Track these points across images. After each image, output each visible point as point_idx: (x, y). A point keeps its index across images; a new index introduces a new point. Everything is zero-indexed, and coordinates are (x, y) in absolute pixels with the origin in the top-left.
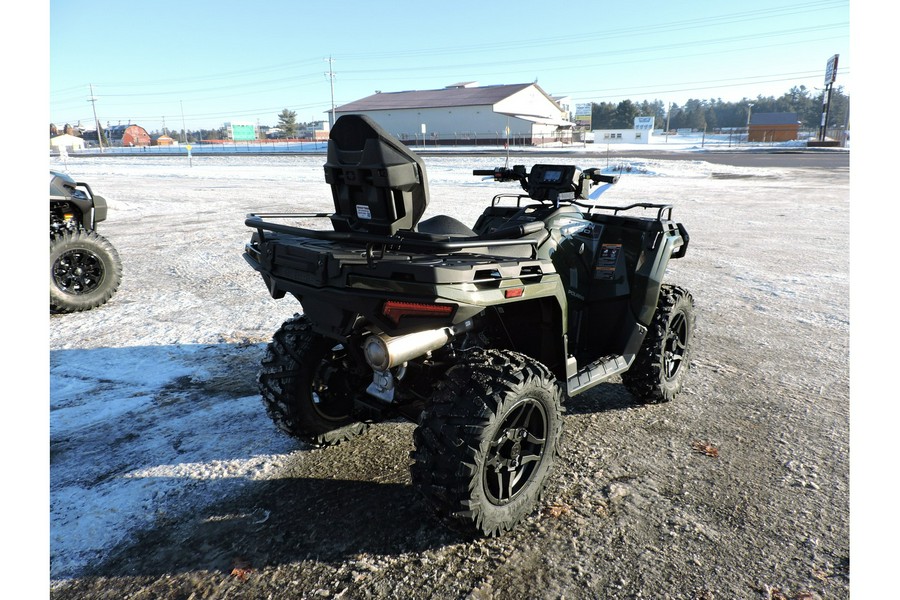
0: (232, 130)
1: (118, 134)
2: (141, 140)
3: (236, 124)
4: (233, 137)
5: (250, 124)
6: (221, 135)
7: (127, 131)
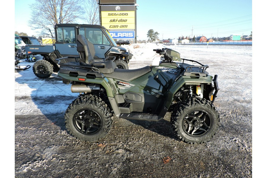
0: (233, 37)
1: (199, 39)
2: (205, 41)
3: (234, 35)
4: (233, 39)
5: (239, 35)
6: (229, 39)
7: (201, 38)
